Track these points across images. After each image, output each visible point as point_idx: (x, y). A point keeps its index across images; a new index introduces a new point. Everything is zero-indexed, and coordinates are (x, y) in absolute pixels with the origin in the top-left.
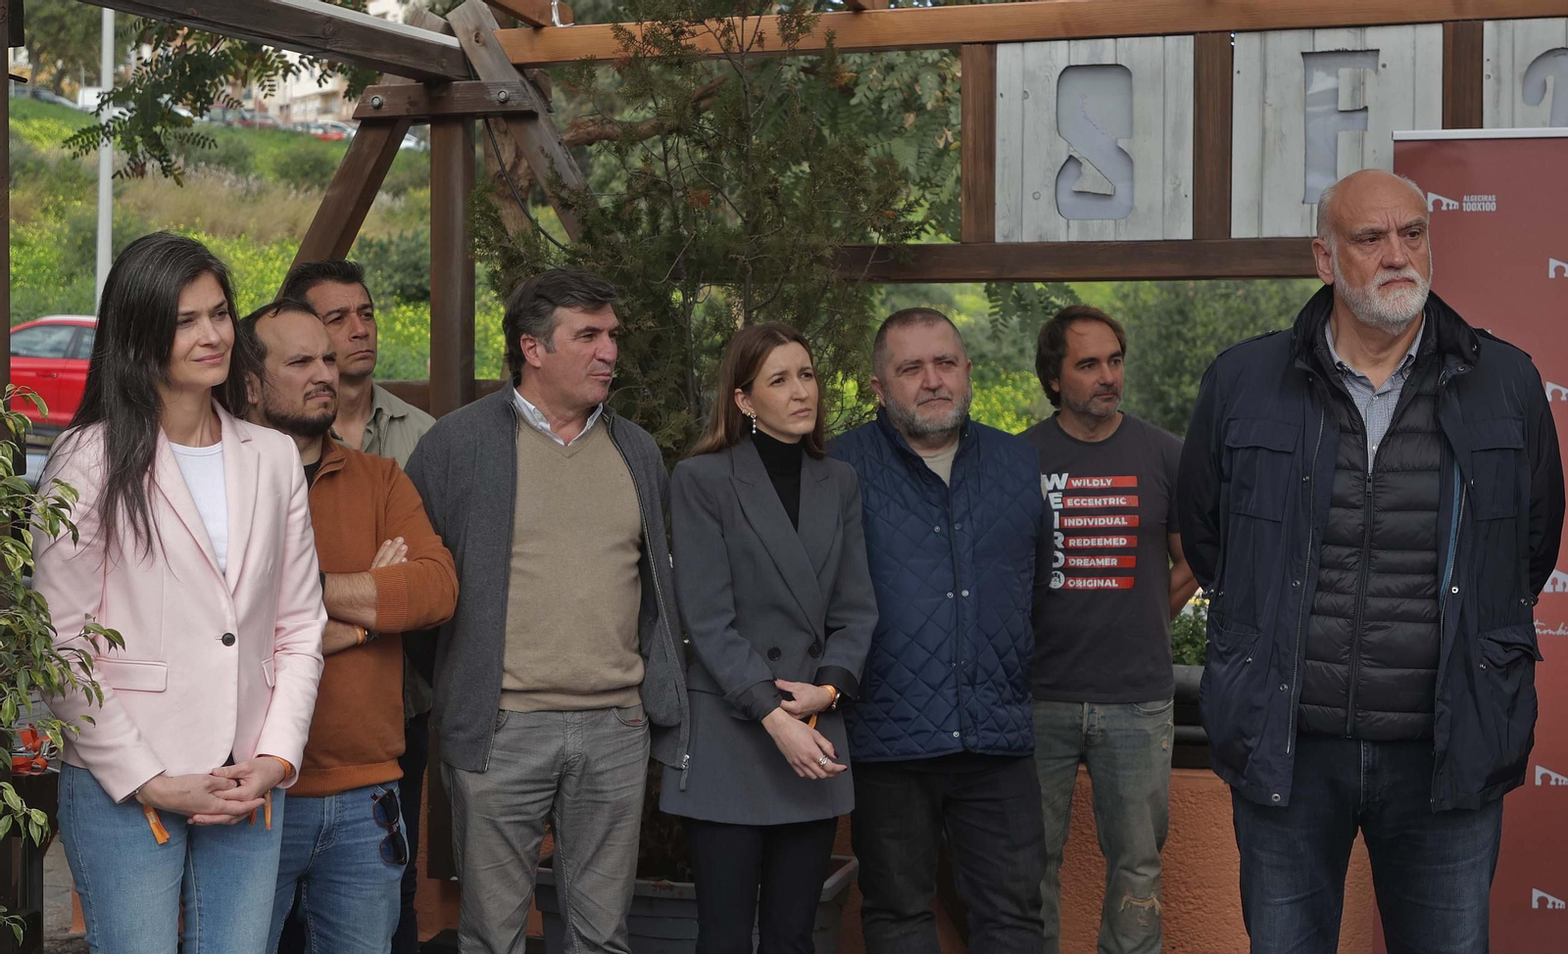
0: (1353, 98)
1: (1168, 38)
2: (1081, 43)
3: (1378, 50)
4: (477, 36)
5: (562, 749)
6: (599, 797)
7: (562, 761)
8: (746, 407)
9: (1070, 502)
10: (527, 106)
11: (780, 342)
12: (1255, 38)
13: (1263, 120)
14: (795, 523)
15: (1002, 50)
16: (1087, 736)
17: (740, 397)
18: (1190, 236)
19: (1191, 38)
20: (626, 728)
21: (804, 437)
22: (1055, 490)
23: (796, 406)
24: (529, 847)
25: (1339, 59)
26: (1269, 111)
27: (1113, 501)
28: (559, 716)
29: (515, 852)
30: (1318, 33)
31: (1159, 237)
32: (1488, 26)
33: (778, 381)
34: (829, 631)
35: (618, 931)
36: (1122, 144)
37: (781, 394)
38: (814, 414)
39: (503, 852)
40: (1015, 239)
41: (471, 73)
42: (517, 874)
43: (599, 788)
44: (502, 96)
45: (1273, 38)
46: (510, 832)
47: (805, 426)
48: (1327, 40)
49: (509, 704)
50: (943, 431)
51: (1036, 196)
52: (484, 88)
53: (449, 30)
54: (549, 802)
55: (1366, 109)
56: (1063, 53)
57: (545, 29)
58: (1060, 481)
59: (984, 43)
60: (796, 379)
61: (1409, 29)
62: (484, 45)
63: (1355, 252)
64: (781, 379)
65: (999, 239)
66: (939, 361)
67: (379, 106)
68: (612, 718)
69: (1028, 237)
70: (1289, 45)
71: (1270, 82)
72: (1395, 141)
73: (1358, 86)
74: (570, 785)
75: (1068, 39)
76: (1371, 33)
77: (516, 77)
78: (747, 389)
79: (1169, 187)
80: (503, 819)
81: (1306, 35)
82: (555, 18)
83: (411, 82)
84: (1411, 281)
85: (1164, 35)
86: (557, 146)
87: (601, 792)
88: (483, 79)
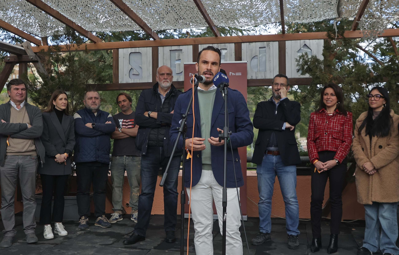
0: (178, 58)
1: (148, 48)
2: (133, 48)
3: (182, 50)
4: (27, 47)
5: (18, 162)
6: (26, 172)
7: (18, 164)
8: (54, 103)
9: (123, 123)
10: (36, 60)
11: (62, 93)
12: (162, 47)
13: (164, 61)
14: (61, 123)
15: (120, 50)
16: (125, 165)
17: (54, 101)
18: (152, 82)
19: (151, 48)
20: (31, 159)
21: (64, 110)
22: (121, 121)
23: (63, 104)
24: (13, 181)
25: (176, 51)
26: (164, 60)
27: (129, 123)
28: (17, 156)
29: (10, 182)
30: (172, 47)
31: (146, 82)
32: (199, 45)
33: (60, 99)
34: (67, 143)
35: (32, 197)
36: (140, 66)
37: (60, 102)
38: (66, 106)
39: (8, 182)
40: (122, 83)
41: (26, 54)
42: (11, 186)
43: (26, 170)
44: (31, 58)
45: (165, 47)
46: (9, 178)
47: (63, 108)
48: (174, 48)
49: (8, 154)
50: (95, 109)
51: (126, 75)
52: (28, 56)
53: (22, 46)
54: (17, 173)
55: (180, 60)
56: (130, 50)
57: (40, 46)
58: (122, 120)
59: (116, 48)
60: (64, 100)
61: (187, 46)
62: (29, 49)
63: (160, 76)
64: (61, 99)
65: (119, 83)
66: (95, 98)
67: (9, 60)
68: (29, 157)
69: (124, 82)
70: (167, 49)
71: (165, 55)
72: (184, 64)
73: (179, 56)
74: (20, 170)
75: (131, 48)
76: (181, 46)
77: (34, 55)
78: (55, 100)
79: (148, 73)
80: (7, 175)
81: (170, 47)
82: (42, 44)
83: (15, 55)
84: (168, 82)
85: (147, 47)
86: (42, 67)
87: (26, 171)
88: (28, 55)
